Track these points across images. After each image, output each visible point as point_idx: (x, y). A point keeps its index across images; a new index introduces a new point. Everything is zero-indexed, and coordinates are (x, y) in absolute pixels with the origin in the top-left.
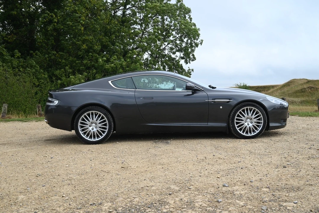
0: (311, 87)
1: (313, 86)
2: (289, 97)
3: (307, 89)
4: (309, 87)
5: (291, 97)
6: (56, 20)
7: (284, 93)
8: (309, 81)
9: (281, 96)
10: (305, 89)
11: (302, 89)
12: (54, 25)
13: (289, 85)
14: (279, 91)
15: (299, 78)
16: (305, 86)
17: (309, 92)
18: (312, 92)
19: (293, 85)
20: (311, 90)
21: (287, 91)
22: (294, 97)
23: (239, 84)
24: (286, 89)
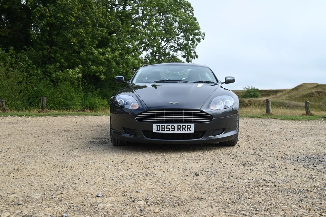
0: (319, 91)
1: (322, 91)
2: (296, 101)
3: (315, 94)
4: (317, 92)
5: (298, 101)
6: (49, 15)
7: (291, 97)
8: (318, 86)
9: (288, 99)
10: (313, 93)
11: (310, 93)
12: (47, 20)
13: (297, 90)
14: (287, 95)
15: (310, 83)
16: (313, 91)
17: (317, 97)
18: (320, 97)
19: (302, 89)
20: (319, 95)
21: (295, 95)
22: (301, 102)
23: (247, 87)
24: (294, 93)
